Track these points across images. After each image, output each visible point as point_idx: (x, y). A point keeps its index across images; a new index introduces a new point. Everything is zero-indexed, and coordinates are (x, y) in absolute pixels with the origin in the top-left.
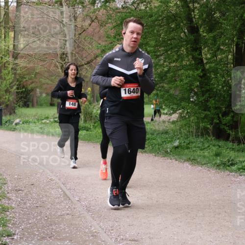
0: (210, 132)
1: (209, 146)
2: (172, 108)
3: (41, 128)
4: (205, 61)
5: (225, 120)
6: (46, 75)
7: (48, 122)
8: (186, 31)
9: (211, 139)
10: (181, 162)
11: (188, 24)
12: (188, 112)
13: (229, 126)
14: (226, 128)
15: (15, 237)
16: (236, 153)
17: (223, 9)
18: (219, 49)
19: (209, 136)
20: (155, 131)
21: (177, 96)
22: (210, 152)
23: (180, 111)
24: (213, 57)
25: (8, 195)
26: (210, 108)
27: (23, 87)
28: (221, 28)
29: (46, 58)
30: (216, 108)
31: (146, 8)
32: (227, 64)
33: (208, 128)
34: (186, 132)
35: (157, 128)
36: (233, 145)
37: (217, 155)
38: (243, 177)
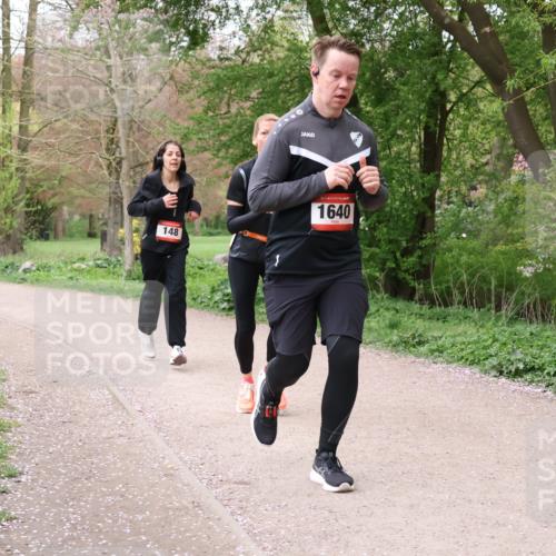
0: (380, 284)
1: (378, 311)
3: (71, 278)
5: (406, 264)
6: (81, 180)
7: (83, 266)
9: (383, 297)
13: (413, 274)
14: (409, 278)
15: (23, 479)
16: (427, 323)
17: (400, 63)
18: (394, 135)
19: (378, 291)
22: (381, 321)
25: (10, 401)
26: (379, 241)
27: (38, 203)
28: (397, 97)
29: (81, 150)
30: (390, 242)
31: (262, 60)
32: (409, 163)
33: (376, 278)
36: (421, 309)
37: (393, 326)
38: (439, 367)
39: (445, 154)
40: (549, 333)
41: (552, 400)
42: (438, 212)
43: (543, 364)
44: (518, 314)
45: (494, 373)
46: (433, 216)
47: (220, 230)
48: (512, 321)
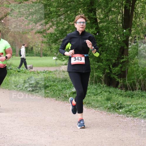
0: (102, 80)
1: (101, 92)
4: (99, 21)
5: (114, 71)
9: (103, 86)
13: (118, 75)
14: (116, 77)
16: (124, 98)
18: (110, 10)
19: (101, 83)
20: (56, 79)
22: (103, 97)
24: (106, 17)
26: (102, 60)
30: (107, 60)
32: (117, 23)
33: (101, 77)
35: (58, 76)
36: (121, 92)
37: (108, 99)
38: (129, 119)
39: (134, 19)
42: (130, 46)
46: (128, 48)
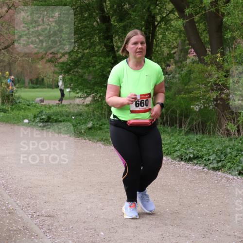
2: (86, 92)
4: (116, 49)
8: (98, 20)
10: (94, 142)
11: (100, 13)
12: (100, 96)
17: (132, 1)
20: (70, 113)
21: (90, 80)
23: (93, 95)
28: (130, 18)
34: (99, 115)
35: (72, 110)
39: (154, 47)
40: (205, 139)
41: (207, 173)
43: (203, 155)
44: (190, 129)
45: (178, 159)
47: (38, 86)
48: (187, 133)
